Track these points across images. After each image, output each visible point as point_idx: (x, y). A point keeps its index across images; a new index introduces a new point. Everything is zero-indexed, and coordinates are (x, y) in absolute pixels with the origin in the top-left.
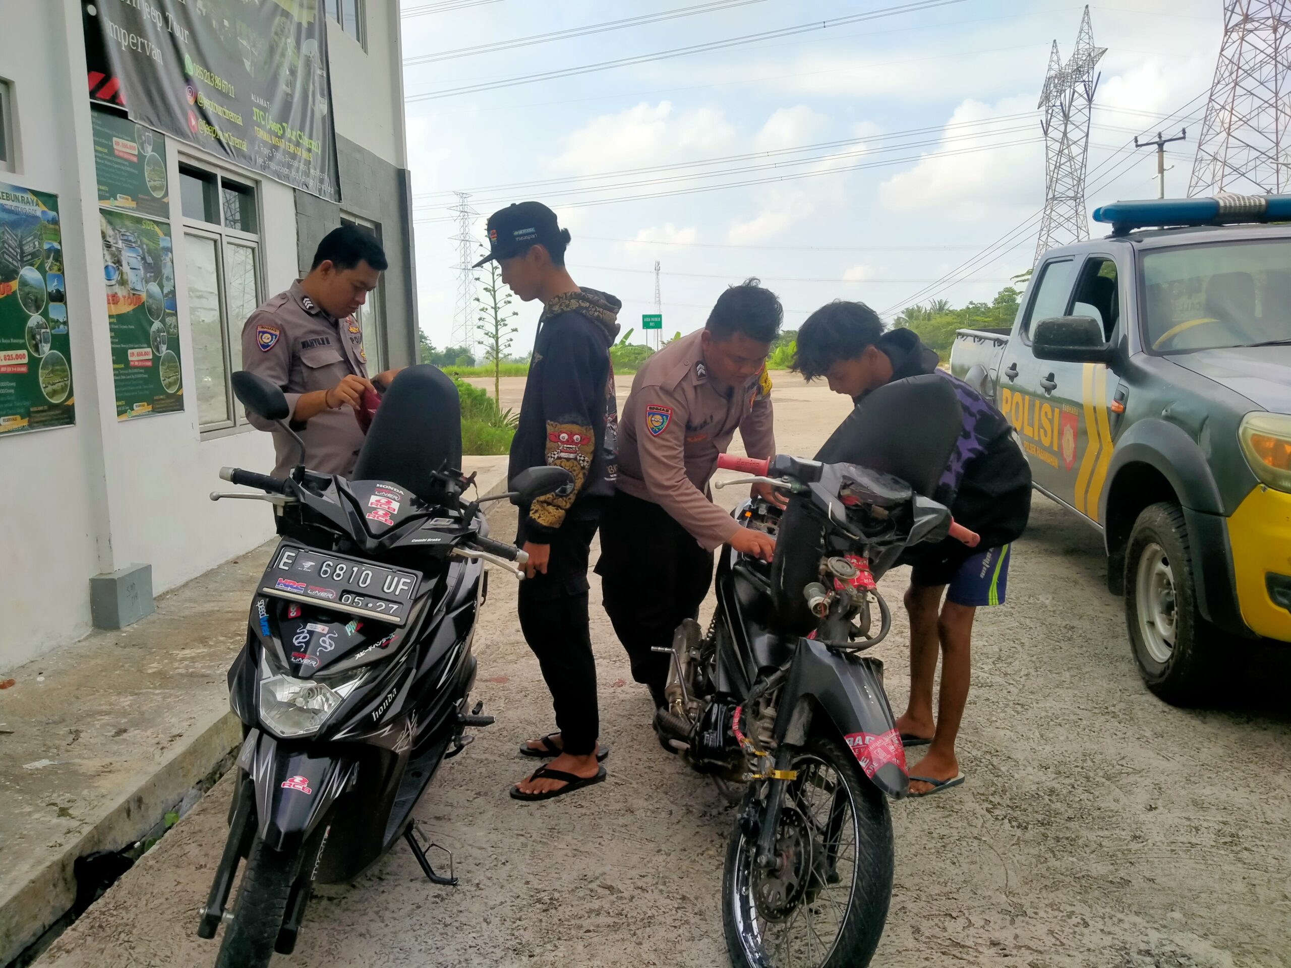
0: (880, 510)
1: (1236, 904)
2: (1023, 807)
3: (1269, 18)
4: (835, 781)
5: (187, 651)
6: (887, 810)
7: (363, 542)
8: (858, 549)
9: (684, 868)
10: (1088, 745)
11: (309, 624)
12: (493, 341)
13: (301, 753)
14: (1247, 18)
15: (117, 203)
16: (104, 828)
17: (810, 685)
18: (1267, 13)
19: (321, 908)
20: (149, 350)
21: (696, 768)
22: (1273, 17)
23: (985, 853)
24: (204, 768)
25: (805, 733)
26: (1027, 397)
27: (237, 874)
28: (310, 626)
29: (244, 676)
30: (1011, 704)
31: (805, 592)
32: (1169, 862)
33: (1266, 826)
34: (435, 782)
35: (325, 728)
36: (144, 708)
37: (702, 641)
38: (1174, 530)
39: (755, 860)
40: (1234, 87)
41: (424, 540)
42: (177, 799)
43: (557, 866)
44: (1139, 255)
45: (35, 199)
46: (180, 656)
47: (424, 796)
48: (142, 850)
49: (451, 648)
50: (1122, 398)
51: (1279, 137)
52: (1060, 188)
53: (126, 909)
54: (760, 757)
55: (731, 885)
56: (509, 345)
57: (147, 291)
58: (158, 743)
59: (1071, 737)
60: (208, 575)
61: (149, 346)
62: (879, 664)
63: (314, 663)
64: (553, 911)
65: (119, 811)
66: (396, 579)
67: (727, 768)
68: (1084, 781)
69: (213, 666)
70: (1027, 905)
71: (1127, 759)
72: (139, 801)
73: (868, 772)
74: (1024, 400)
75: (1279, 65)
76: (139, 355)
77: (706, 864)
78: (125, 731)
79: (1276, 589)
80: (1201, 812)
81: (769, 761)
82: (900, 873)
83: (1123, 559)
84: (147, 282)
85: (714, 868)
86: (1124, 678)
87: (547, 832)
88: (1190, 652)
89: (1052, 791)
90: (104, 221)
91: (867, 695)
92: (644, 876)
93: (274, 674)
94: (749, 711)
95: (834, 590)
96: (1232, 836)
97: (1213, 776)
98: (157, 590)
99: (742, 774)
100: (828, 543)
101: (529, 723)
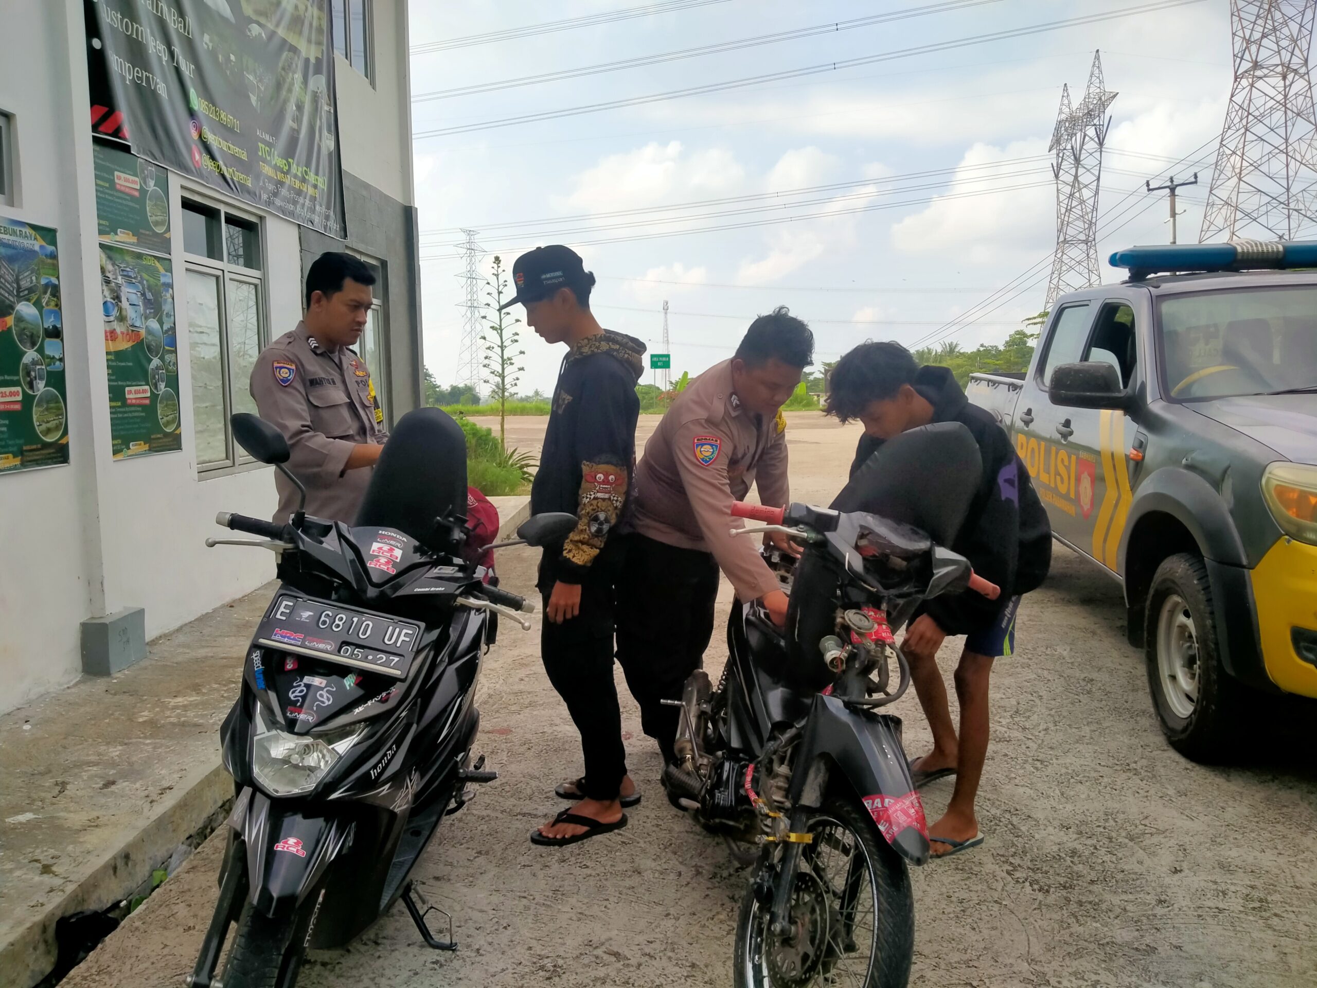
0: (899, 560)
1: (1267, 973)
2: (1044, 869)
3: (1278, 65)
4: (852, 844)
5: (179, 699)
6: (907, 877)
7: (365, 591)
8: (875, 601)
9: (694, 933)
10: (1110, 804)
11: (306, 677)
12: (499, 380)
13: (295, 813)
14: (1256, 65)
15: (117, 238)
16: (90, 886)
17: (828, 743)
18: (1276, 60)
19: (314, 974)
20: (147, 387)
21: (706, 827)
22: (1282, 65)
23: (1005, 918)
24: (194, 823)
25: (821, 794)
26: (1043, 444)
27: (227, 936)
28: (307, 679)
29: (237, 730)
30: (1030, 760)
31: (821, 646)
32: (1196, 929)
33: (1296, 890)
34: (435, 841)
35: (321, 787)
36: (134, 759)
37: (713, 693)
38: (1195, 582)
39: (769, 929)
40: (1245, 133)
41: (427, 589)
42: (166, 855)
43: (562, 930)
44: (1156, 301)
45: (33, 233)
46: (172, 704)
47: (424, 855)
48: (128, 910)
49: (453, 699)
50: (1141, 446)
51: (1290, 182)
52: (1071, 231)
53: (110, 974)
54: (774, 819)
55: (743, 954)
56: (516, 385)
57: (147, 327)
58: (147, 796)
59: (1093, 795)
60: (203, 619)
61: (147, 384)
62: (897, 722)
63: (310, 718)
64: (557, 979)
65: (105, 867)
66: (397, 630)
67: (739, 829)
68: (1106, 841)
69: (206, 715)
70: (1050, 974)
71: (1150, 818)
72: (127, 857)
73: (887, 837)
74: (1039, 445)
75: (1289, 112)
76: (136, 393)
77: (716, 929)
78: (113, 783)
79: (1302, 644)
80: (1229, 876)
81: (784, 823)
82: (920, 938)
83: (1143, 609)
84: (146, 318)
85: (725, 933)
86: (1145, 734)
87: (550, 894)
88: (1213, 707)
89: (1074, 853)
90: (104, 256)
91: (885, 754)
92: (651, 942)
93: (269, 731)
94: (763, 770)
95: (851, 643)
96: (1261, 901)
97: (1239, 837)
98: (150, 635)
99: (755, 835)
100: (845, 595)
101: (533, 777)
